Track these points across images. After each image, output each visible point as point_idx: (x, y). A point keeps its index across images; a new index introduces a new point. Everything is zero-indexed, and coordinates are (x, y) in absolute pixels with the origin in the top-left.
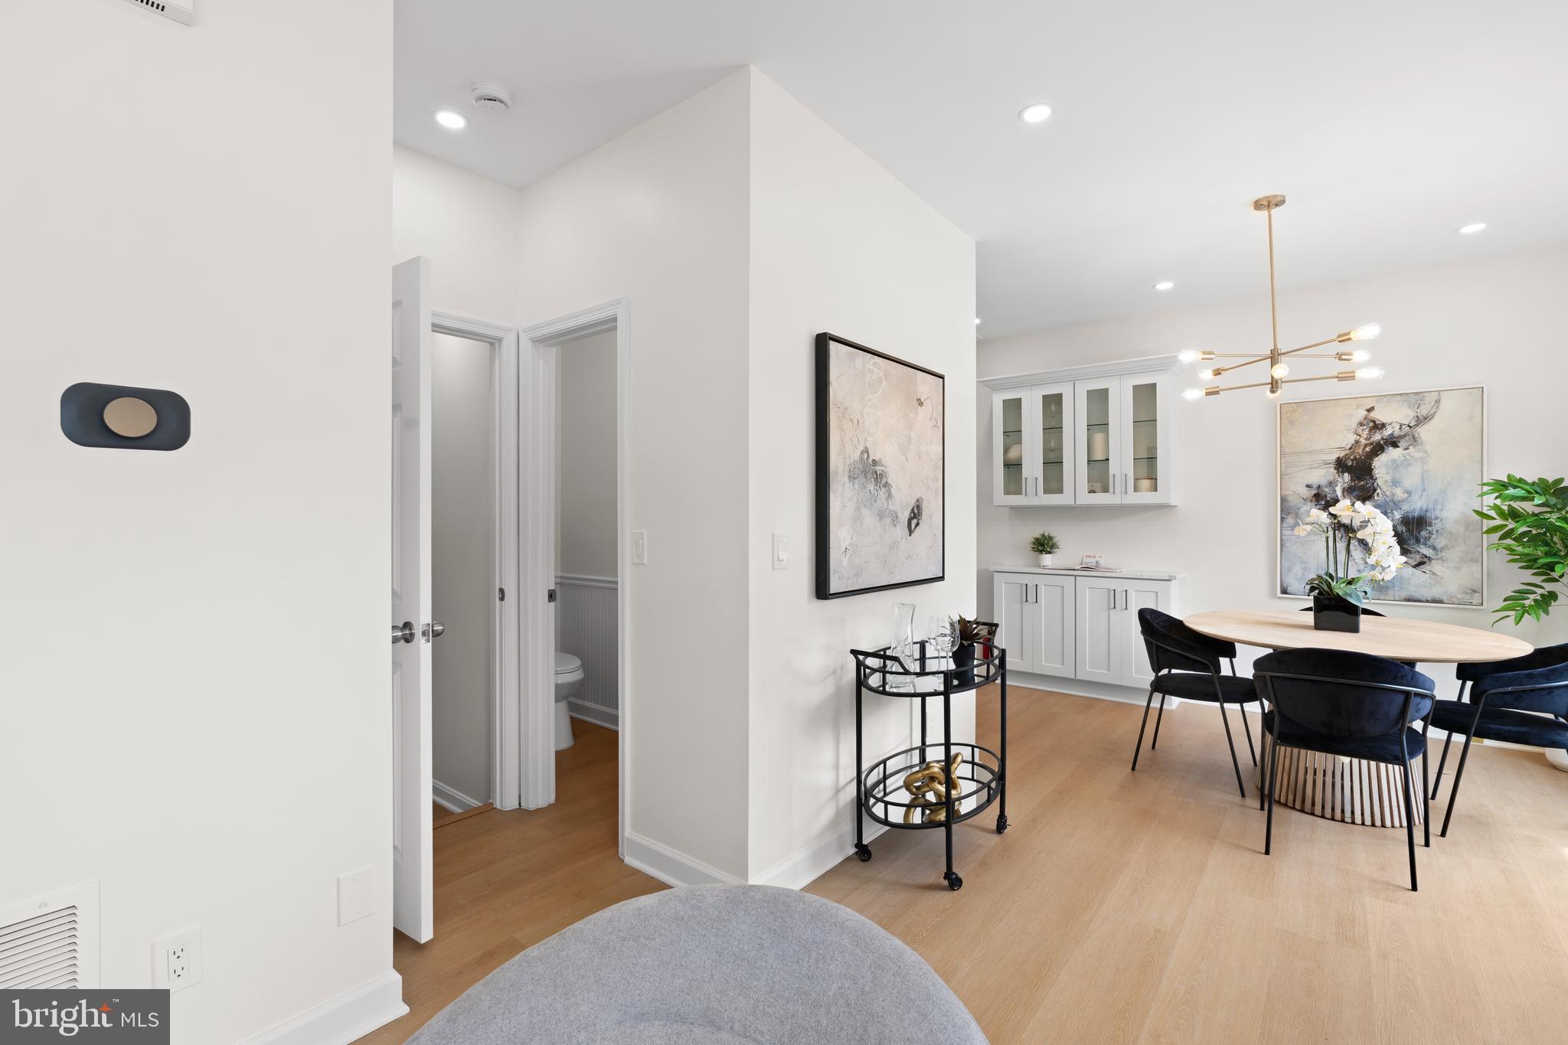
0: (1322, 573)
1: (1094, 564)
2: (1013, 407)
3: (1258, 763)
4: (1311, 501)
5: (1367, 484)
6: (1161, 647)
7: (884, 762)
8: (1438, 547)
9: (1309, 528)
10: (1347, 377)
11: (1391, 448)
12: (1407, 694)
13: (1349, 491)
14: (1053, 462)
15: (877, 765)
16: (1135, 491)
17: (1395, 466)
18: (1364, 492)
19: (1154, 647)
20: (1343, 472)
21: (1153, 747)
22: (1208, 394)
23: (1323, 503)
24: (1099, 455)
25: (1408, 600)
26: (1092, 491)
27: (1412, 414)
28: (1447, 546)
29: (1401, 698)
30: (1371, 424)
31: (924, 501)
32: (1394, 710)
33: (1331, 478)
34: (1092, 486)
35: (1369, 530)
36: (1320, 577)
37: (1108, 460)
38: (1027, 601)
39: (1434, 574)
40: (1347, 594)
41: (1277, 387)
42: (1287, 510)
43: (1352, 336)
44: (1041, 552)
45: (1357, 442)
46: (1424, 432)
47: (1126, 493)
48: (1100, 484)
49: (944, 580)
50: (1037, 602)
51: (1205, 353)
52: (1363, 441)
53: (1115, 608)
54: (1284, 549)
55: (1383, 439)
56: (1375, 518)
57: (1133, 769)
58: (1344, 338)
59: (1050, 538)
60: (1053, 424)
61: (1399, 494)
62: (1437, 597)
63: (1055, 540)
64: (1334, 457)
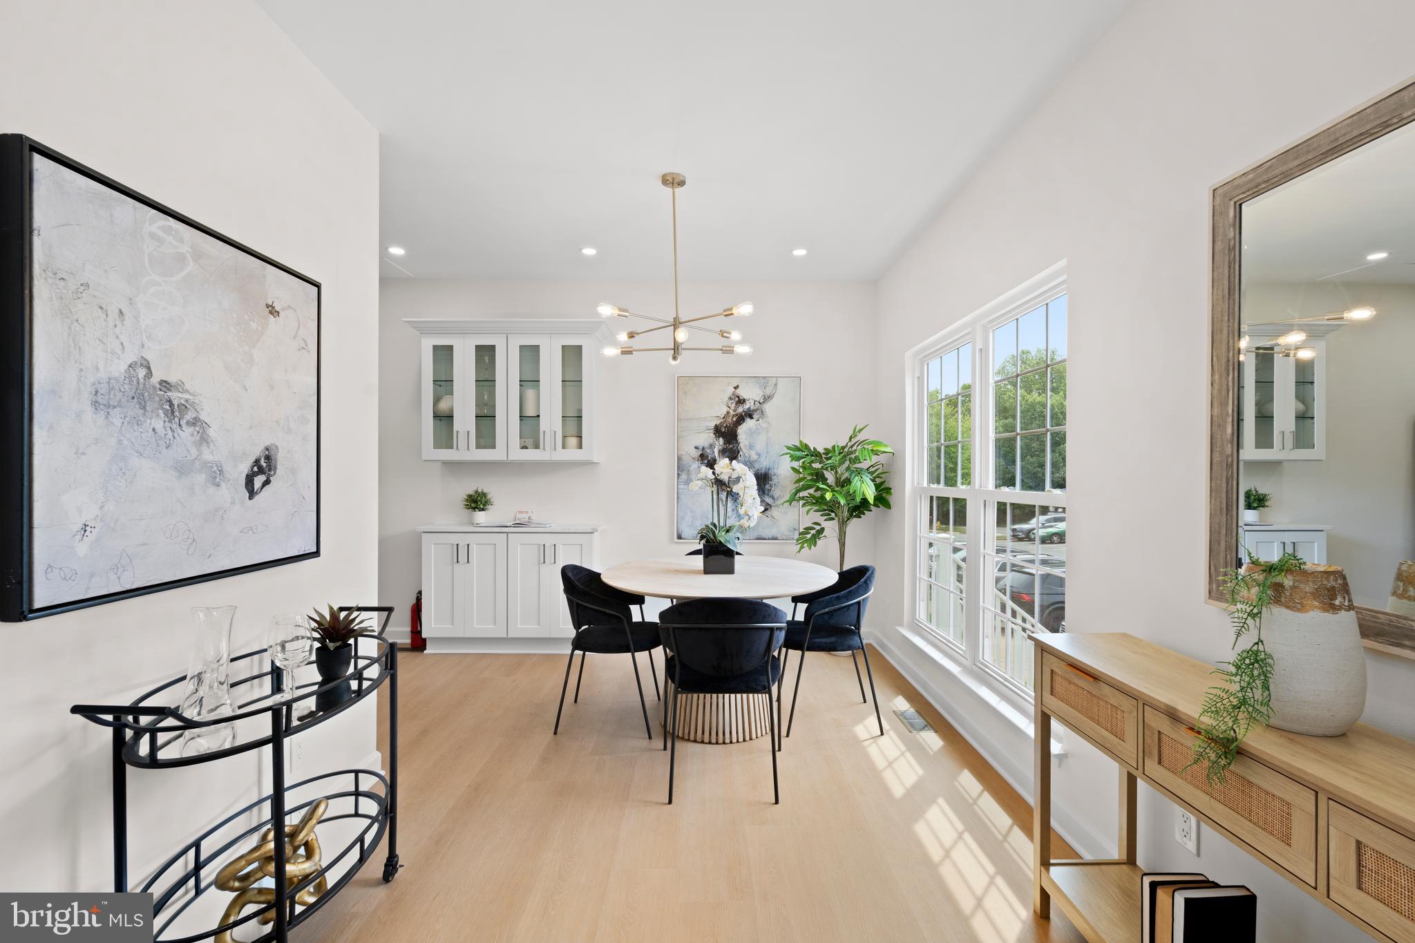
0: (709, 523)
1: (527, 519)
2: (444, 354)
3: (661, 698)
4: (698, 460)
5: (734, 447)
6: (581, 605)
7: (197, 845)
8: (775, 497)
9: (700, 483)
10: (728, 350)
11: (749, 419)
12: (772, 629)
13: (723, 452)
14: (485, 418)
15: (184, 852)
16: (564, 447)
17: (751, 433)
18: (732, 453)
19: (575, 604)
20: (719, 437)
21: (576, 701)
22: (623, 353)
23: (706, 462)
24: (530, 412)
25: (758, 539)
26: (524, 447)
27: (761, 394)
28: (780, 496)
29: (768, 633)
30: (737, 399)
31: (280, 450)
32: (762, 647)
33: (711, 441)
34: (525, 442)
35: (741, 485)
36: (707, 526)
37: (539, 416)
38: (458, 562)
39: (773, 517)
40: (726, 541)
41: (678, 353)
42: (681, 468)
43: (734, 311)
44: (474, 509)
45: (728, 413)
46: (767, 407)
47: (555, 449)
48: (532, 440)
49: (319, 556)
50: (468, 562)
51: (620, 310)
52: (732, 413)
53: (544, 562)
54: (680, 500)
55: (744, 411)
56: (745, 475)
57: (555, 733)
58: (728, 314)
59: (484, 495)
60: (487, 377)
61: (754, 457)
62: (775, 535)
63: (489, 497)
64: (712, 424)
